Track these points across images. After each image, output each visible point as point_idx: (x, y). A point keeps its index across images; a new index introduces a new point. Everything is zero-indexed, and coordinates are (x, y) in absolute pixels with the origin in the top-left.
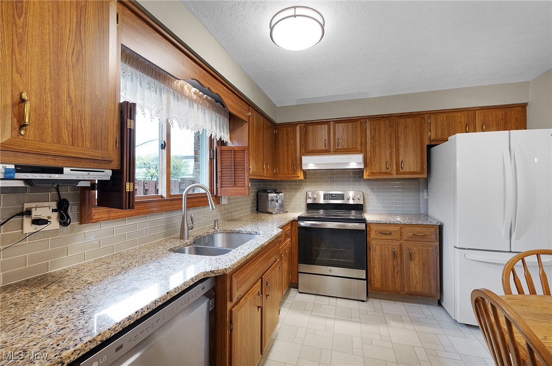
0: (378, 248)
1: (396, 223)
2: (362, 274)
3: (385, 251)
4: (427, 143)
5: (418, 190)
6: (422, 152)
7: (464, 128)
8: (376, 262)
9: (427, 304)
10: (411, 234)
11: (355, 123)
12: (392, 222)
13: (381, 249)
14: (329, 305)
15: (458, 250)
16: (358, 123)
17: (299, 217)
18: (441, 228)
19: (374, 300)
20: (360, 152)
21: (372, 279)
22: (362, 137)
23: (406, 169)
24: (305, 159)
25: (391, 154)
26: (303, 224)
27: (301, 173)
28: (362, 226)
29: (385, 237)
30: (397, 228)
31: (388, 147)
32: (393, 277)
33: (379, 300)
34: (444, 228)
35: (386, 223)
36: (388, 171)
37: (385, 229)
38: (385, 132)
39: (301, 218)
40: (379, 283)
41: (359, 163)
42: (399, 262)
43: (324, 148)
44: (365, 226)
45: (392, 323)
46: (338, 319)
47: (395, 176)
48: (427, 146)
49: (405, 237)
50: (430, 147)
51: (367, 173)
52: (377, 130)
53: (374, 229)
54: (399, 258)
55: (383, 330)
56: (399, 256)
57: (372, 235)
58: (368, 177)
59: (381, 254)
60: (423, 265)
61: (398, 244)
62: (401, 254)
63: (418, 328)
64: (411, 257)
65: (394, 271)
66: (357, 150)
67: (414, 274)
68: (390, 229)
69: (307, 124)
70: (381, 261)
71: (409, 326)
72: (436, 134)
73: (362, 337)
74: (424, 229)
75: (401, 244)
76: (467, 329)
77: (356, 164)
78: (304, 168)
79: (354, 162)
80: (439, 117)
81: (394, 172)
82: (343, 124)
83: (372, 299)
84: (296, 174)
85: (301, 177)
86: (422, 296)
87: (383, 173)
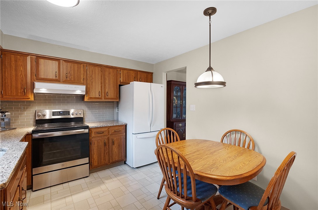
0: (96, 142)
1: (106, 126)
2: (86, 160)
3: (100, 143)
4: (119, 83)
5: (113, 108)
6: (117, 88)
7: (134, 79)
8: (95, 150)
9: (120, 165)
10: (113, 131)
11: (79, 65)
12: (104, 126)
13: (98, 143)
14: (63, 189)
15: (134, 135)
16: (82, 65)
17: (33, 131)
18: (126, 126)
19: (93, 173)
20: (83, 84)
21: (92, 161)
22: (84, 75)
23: (109, 97)
24: (37, 85)
25: (101, 87)
26: (36, 136)
27: (32, 95)
28: (87, 131)
29: (100, 135)
30: (106, 129)
31: (100, 83)
32: (104, 156)
33: (96, 173)
34: (127, 125)
35: (101, 127)
36: (100, 97)
37: (99, 131)
38: (98, 74)
39: (34, 132)
40: (97, 163)
41: (82, 91)
42: (107, 147)
43: (54, 78)
44: (88, 130)
45: (106, 181)
46: (73, 194)
47: (103, 100)
48: (119, 85)
49: (110, 134)
50: (120, 86)
51: (87, 97)
52: (93, 72)
53: (94, 131)
54: (108, 145)
55: (103, 187)
56: (108, 144)
57: (93, 135)
58: (88, 100)
59: (98, 145)
60: (119, 146)
61: (107, 137)
62: (109, 143)
63: (119, 178)
64: (113, 143)
65: (105, 153)
66: (81, 82)
67: (114, 152)
68: (103, 130)
69: (38, 57)
70: (98, 149)
71: (115, 179)
72: (123, 80)
73: (93, 197)
74: (119, 127)
75: (108, 137)
76: (137, 170)
77: (81, 91)
78: (35, 91)
79: (79, 90)
80: (124, 71)
81: (103, 98)
82: (71, 64)
83: (92, 174)
84: (27, 96)
85: (32, 98)
86: (118, 162)
87: (97, 98)
